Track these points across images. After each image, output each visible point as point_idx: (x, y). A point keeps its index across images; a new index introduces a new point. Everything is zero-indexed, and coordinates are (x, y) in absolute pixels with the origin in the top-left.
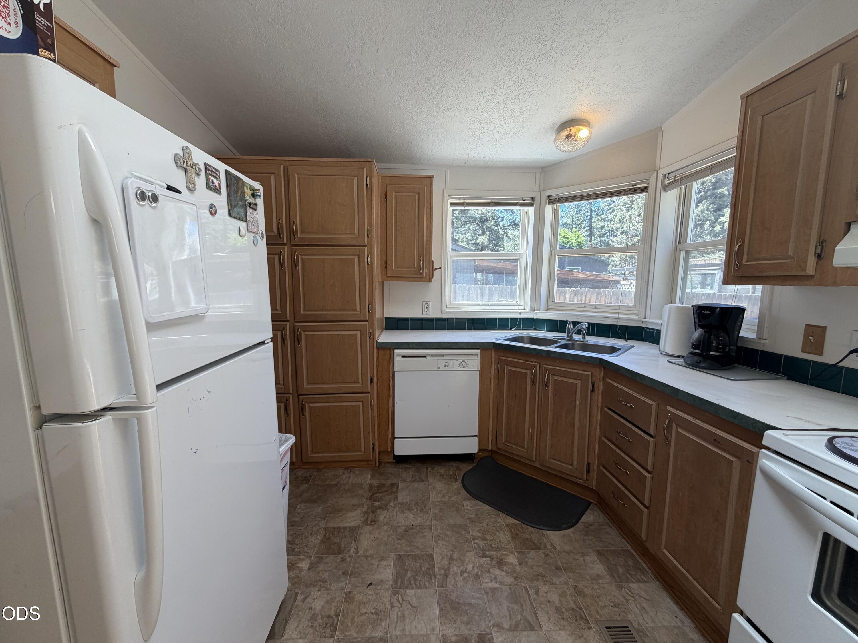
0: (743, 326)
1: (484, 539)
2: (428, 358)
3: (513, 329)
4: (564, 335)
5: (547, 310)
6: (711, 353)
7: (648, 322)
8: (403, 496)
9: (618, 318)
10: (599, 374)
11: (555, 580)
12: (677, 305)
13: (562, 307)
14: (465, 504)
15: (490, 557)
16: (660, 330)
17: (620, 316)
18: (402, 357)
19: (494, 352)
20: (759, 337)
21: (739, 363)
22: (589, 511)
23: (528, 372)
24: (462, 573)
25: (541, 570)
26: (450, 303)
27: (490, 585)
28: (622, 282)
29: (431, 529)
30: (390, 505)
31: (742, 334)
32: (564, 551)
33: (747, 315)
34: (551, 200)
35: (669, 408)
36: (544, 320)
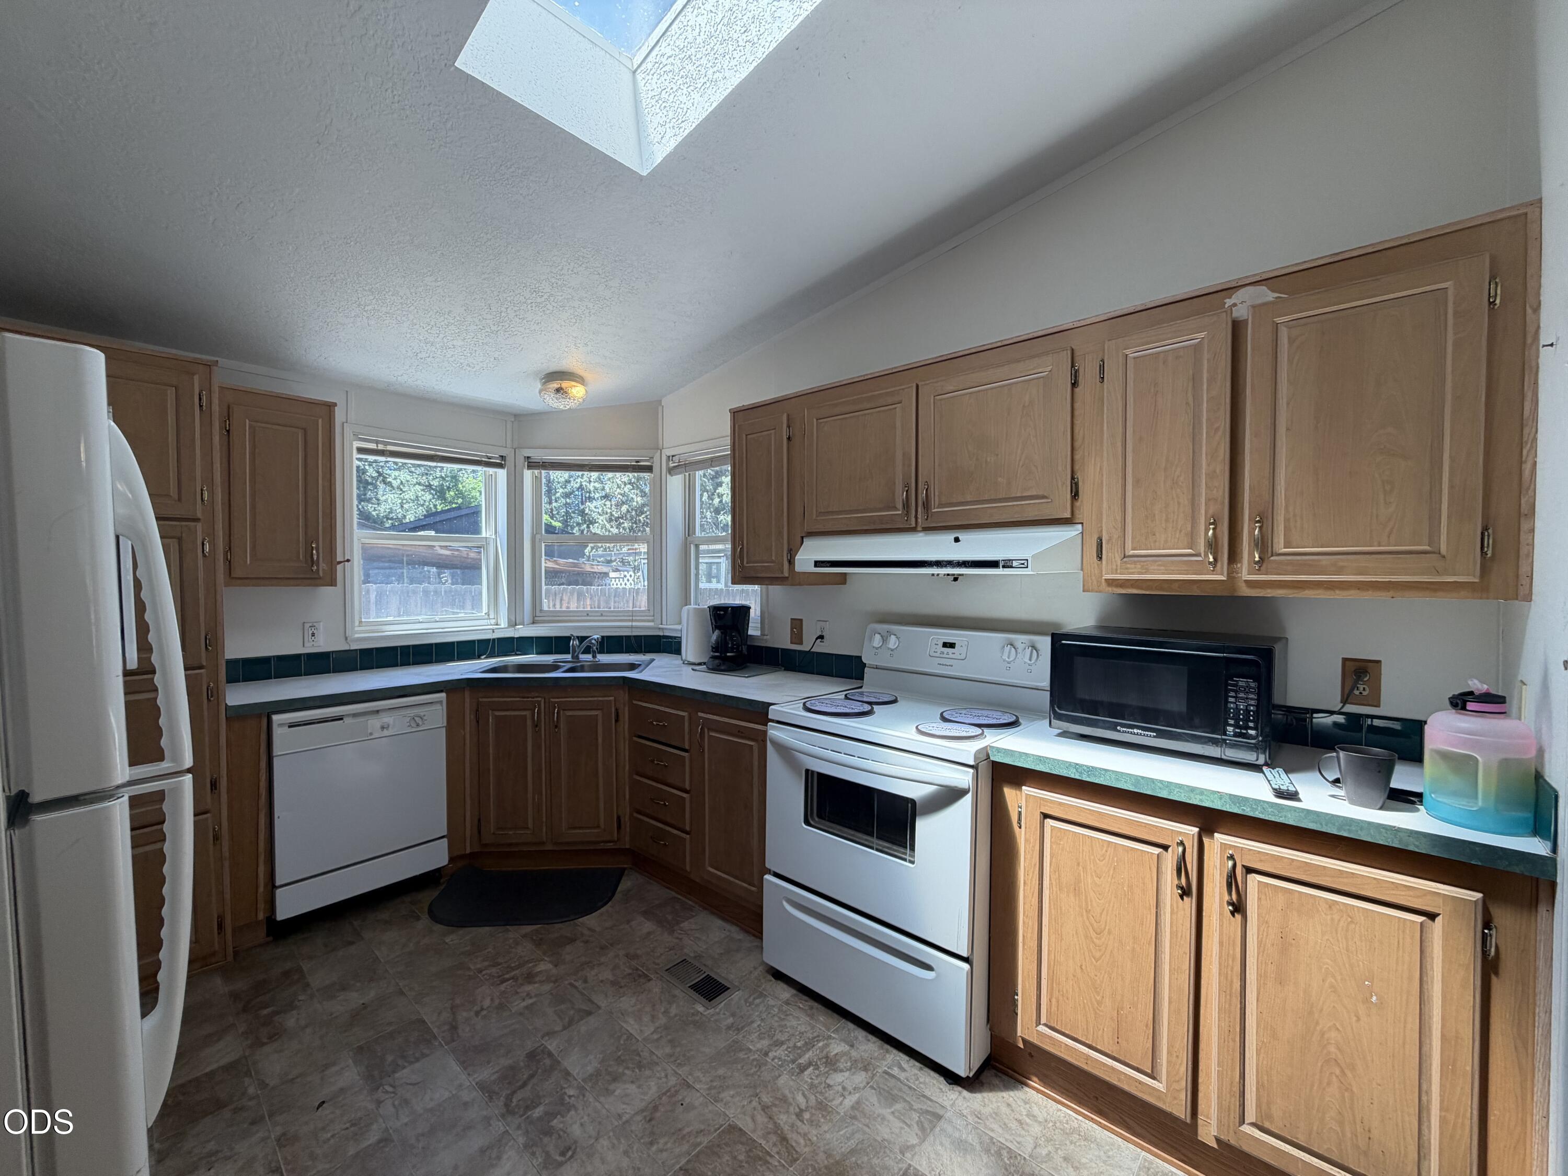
0: (750, 625)
1: (495, 964)
2: (347, 721)
3: (483, 657)
4: (568, 657)
5: (533, 623)
6: (728, 654)
7: (666, 629)
8: (319, 978)
9: (632, 627)
10: (623, 696)
11: (603, 959)
12: (692, 606)
13: (555, 617)
14: (447, 941)
15: (512, 978)
16: (680, 638)
17: (634, 624)
18: (290, 727)
19: (467, 694)
20: (763, 634)
21: (751, 662)
22: (624, 878)
23: (527, 713)
24: (477, 1014)
25: (583, 959)
26: (361, 622)
27: (524, 1004)
28: (612, 575)
29: (401, 993)
30: (299, 1001)
31: (750, 632)
32: (607, 929)
33: (752, 612)
34: (532, 464)
35: (700, 714)
36: (532, 638)
